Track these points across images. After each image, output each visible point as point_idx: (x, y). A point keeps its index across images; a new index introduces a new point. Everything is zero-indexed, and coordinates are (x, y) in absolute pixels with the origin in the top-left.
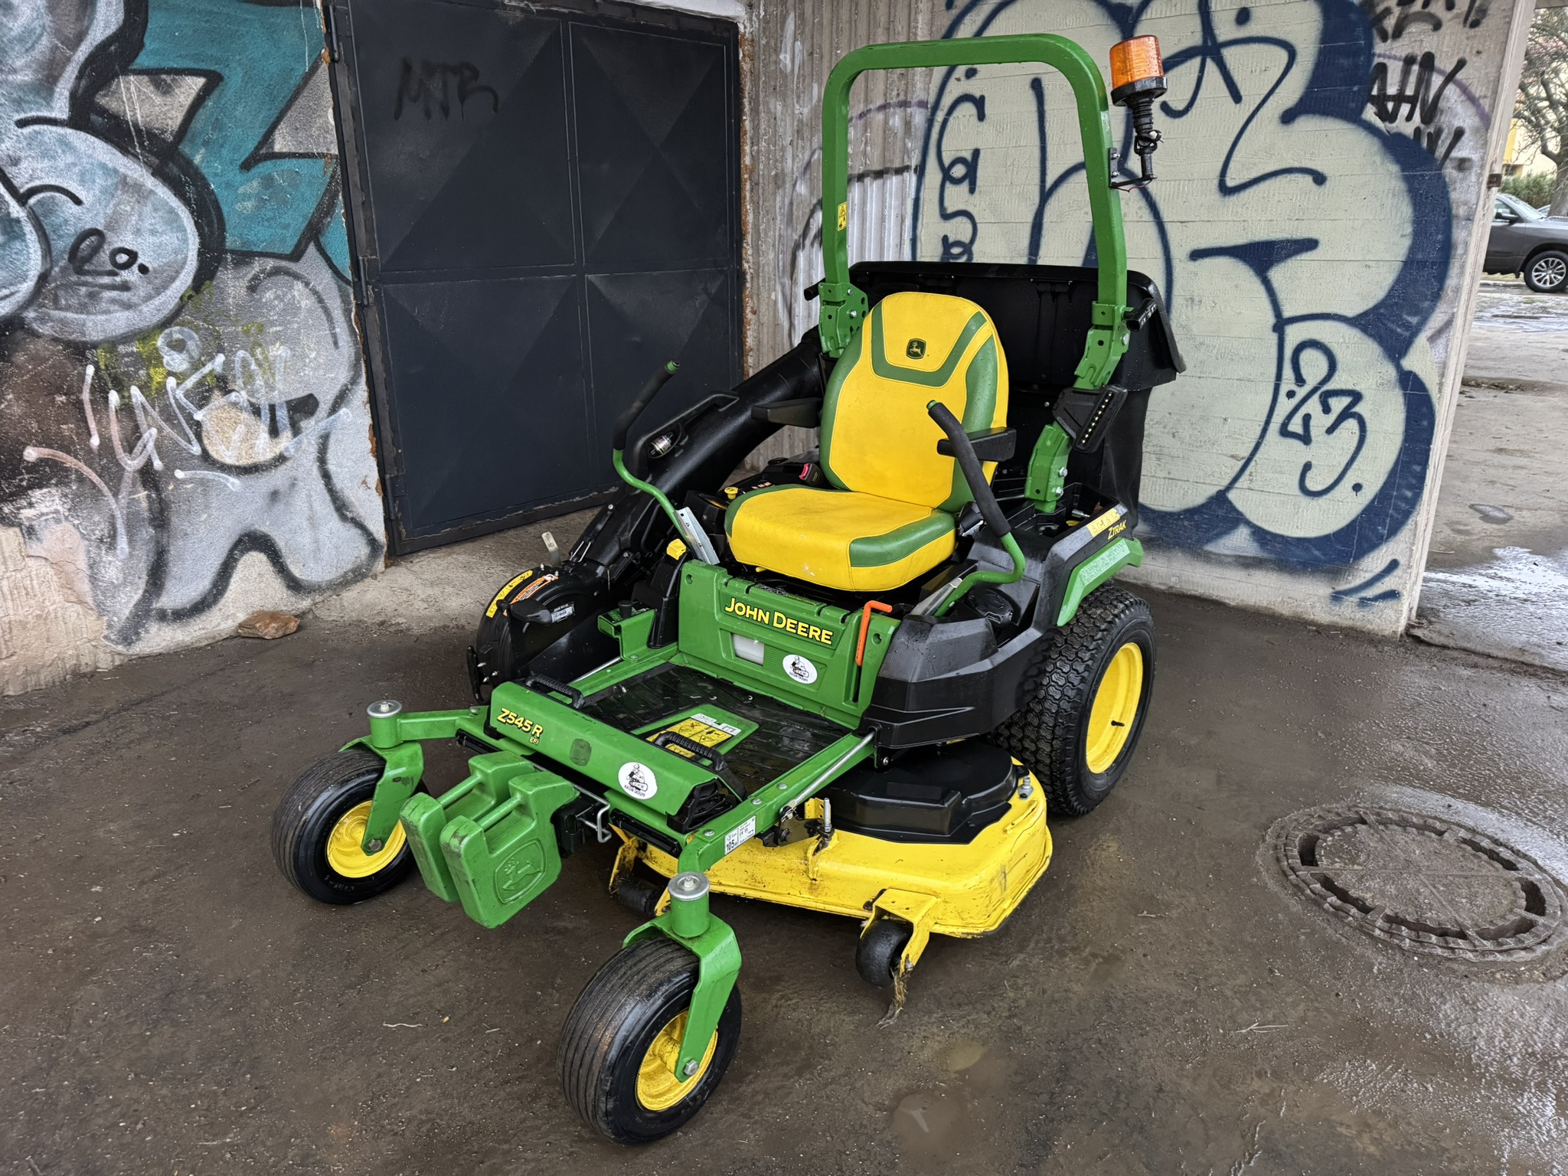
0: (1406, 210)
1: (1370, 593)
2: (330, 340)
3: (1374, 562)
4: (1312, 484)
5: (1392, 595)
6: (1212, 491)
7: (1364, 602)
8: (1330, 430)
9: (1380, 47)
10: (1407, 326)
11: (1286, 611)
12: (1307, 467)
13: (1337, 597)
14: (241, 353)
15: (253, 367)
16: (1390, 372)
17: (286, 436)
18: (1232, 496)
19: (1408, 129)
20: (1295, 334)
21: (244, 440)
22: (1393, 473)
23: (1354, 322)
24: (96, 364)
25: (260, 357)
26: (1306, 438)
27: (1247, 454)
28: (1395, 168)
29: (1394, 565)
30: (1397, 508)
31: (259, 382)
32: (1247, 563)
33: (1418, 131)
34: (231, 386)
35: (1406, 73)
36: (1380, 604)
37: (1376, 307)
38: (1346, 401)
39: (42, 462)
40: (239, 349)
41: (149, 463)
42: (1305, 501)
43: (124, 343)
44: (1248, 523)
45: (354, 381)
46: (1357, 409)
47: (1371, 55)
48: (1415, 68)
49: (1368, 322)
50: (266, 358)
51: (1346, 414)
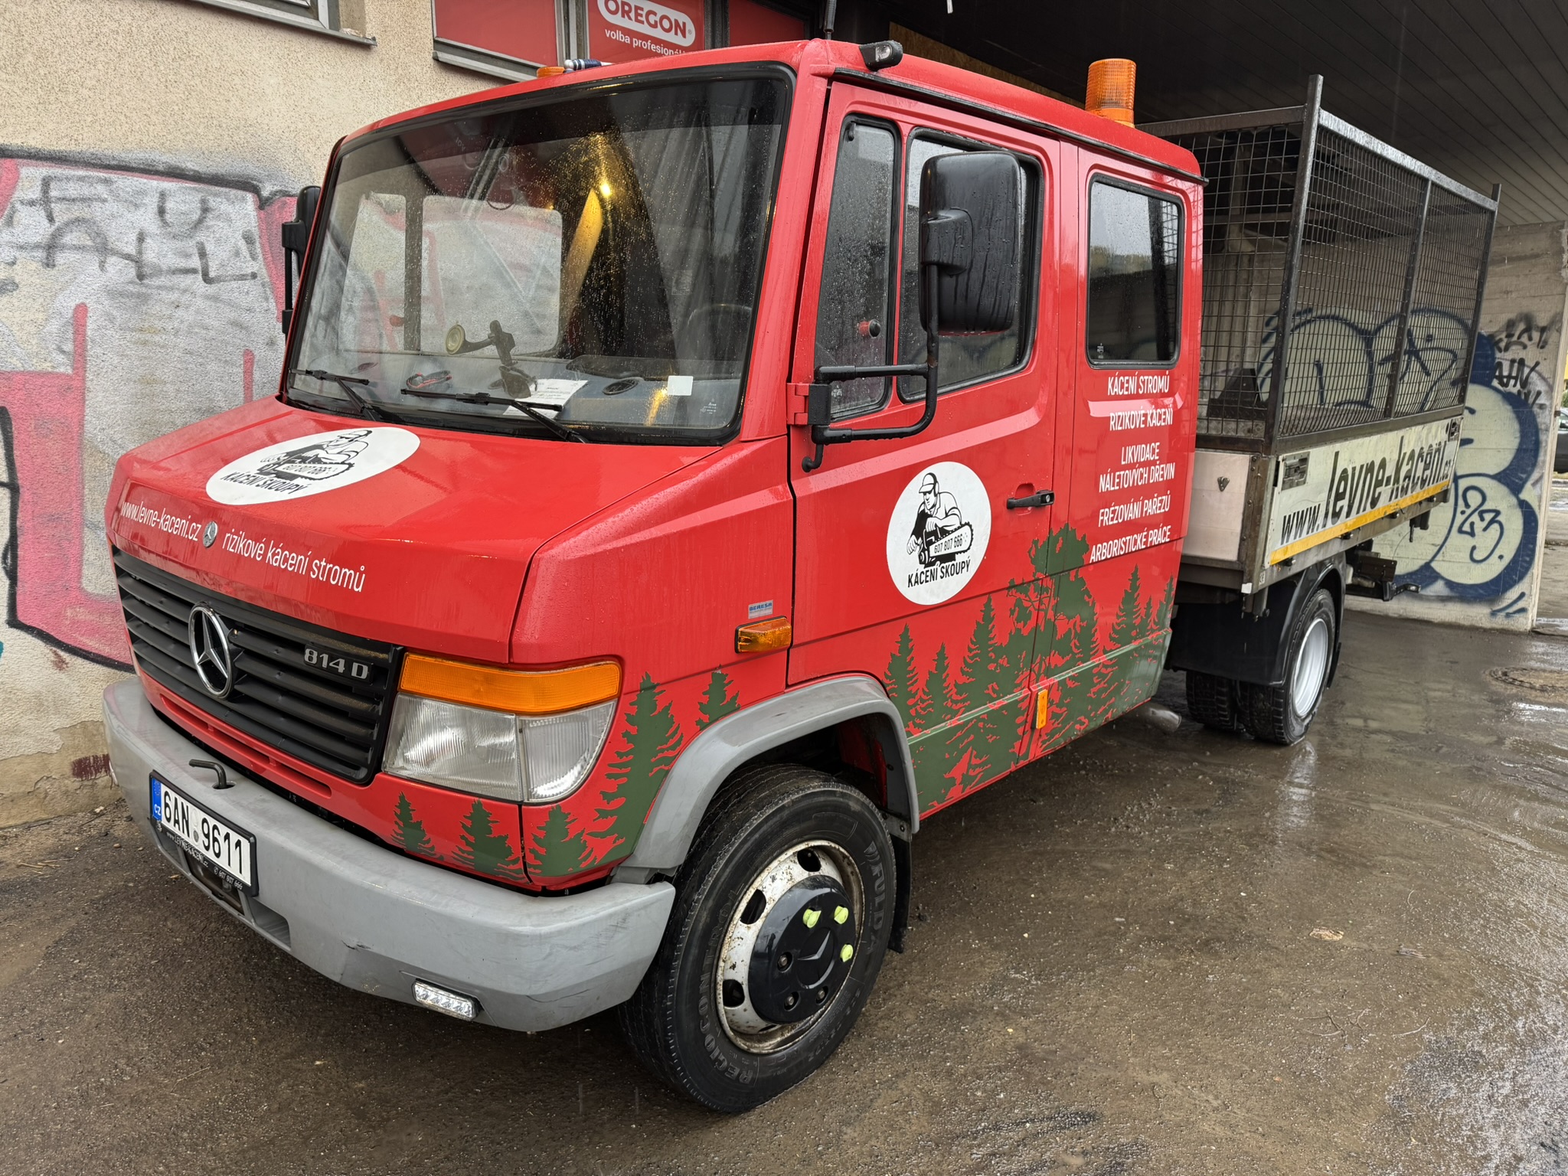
0: (1516, 426)
1: (1510, 610)
3: (1512, 594)
4: (1477, 556)
5: (1523, 610)
6: (1422, 563)
7: (1508, 615)
8: (1485, 529)
9: (1498, 355)
10: (1521, 479)
11: (1467, 623)
12: (1474, 548)
13: (1494, 614)
16: (1514, 501)
18: (1433, 565)
19: (1515, 390)
20: (1463, 484)
22: (1519, 550)
23: (1494, 477)
26: (1472, 534)
27: (1440, 542)
28: (1509, 407)
29: (1522, 595)
30: (1522, 566)
32: (1443, 599)
33: (1519, 392)
35: (1511, 367)
36: (1517, 615)
37: (1504, 471)
38: (1492, 515)
42: (1473, 565)
44: (1443, 578)
46: (1498, 518)
47: (1494, 358)
48: (1516, 365)
49: (1501, 477)
51: (1492, 521)
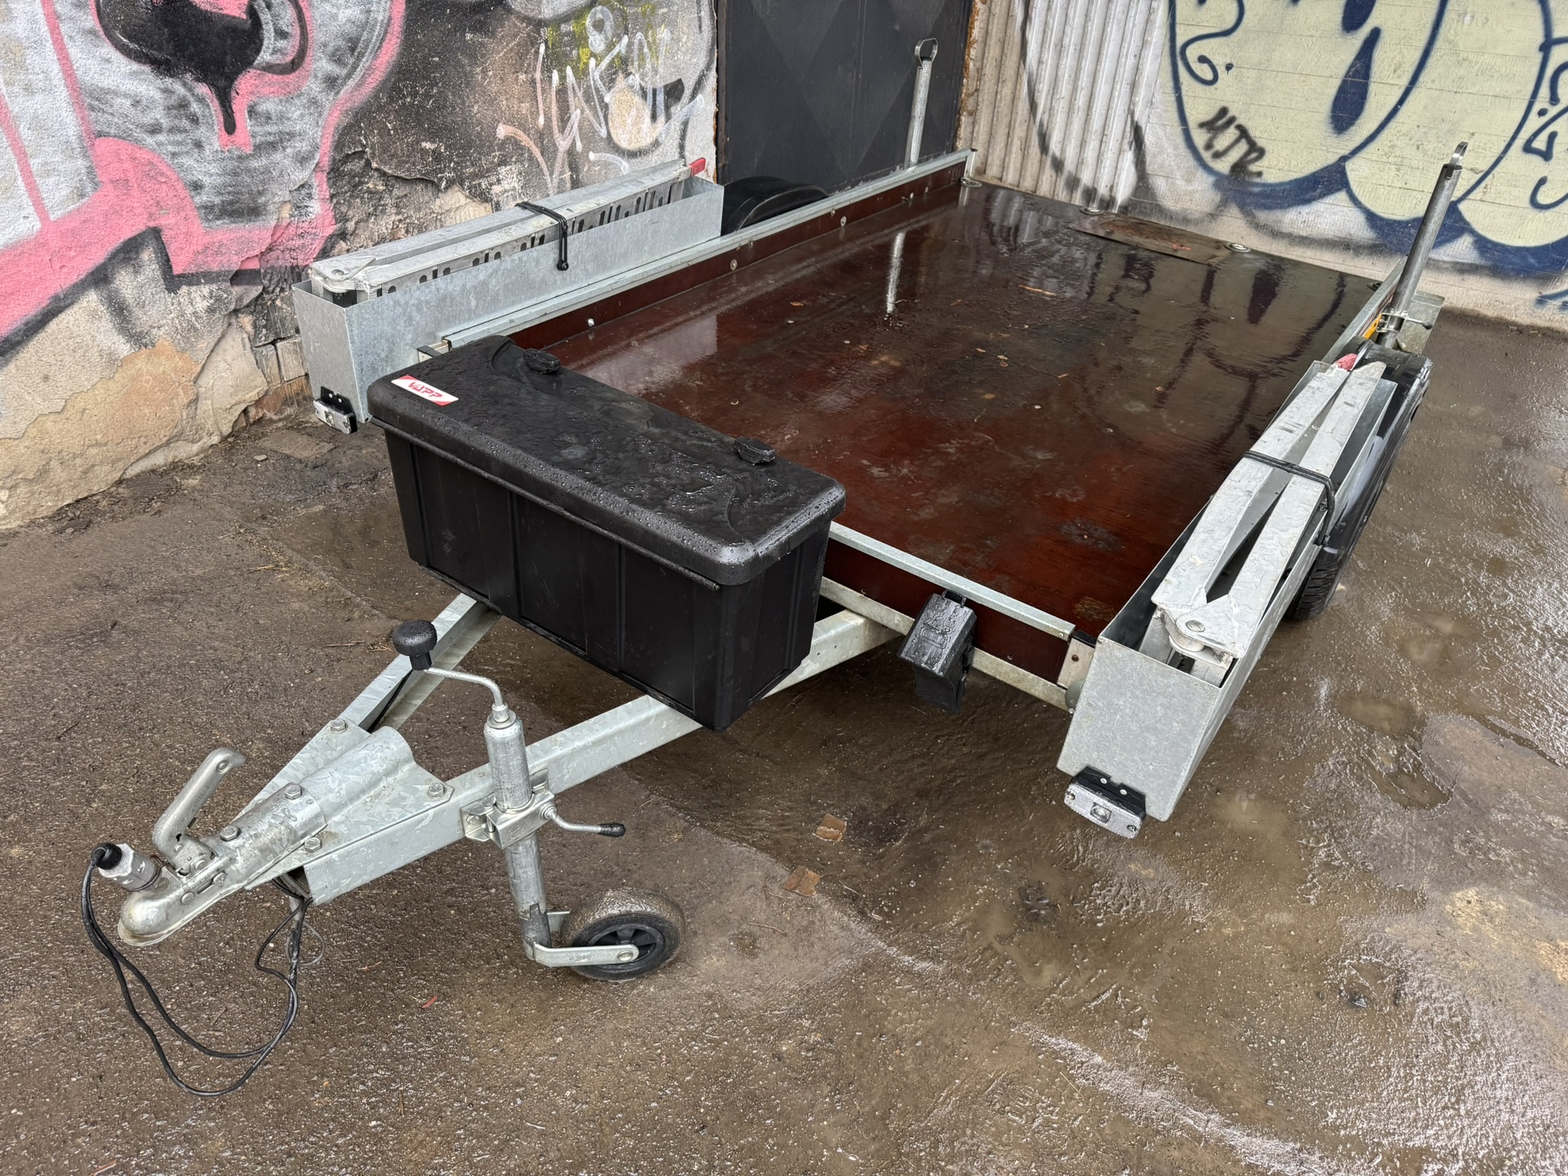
2: (696, 23)
4: (1543, 198)
11: (1490, 313)
12: (1542, 181)
13: (1541, 301)
14: (639, 35)
15: (646, 50)
17: (661, 118)
18: (1463, 206)
20: (1560, 55)
21: (635, 124)
24: (546, 42)
25: (650, 39)
26: (1547, 155)
27: (1486, 168)
31: (648, 66)
34: (631, 69)
39: (507, 138)
40: (638, 31)
41: (574, 143)
42: (1533, 213)
43: (565, 22)
44: (1473, 232)
45: (708, 68)
50: (654, 40)
